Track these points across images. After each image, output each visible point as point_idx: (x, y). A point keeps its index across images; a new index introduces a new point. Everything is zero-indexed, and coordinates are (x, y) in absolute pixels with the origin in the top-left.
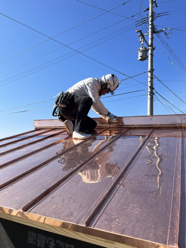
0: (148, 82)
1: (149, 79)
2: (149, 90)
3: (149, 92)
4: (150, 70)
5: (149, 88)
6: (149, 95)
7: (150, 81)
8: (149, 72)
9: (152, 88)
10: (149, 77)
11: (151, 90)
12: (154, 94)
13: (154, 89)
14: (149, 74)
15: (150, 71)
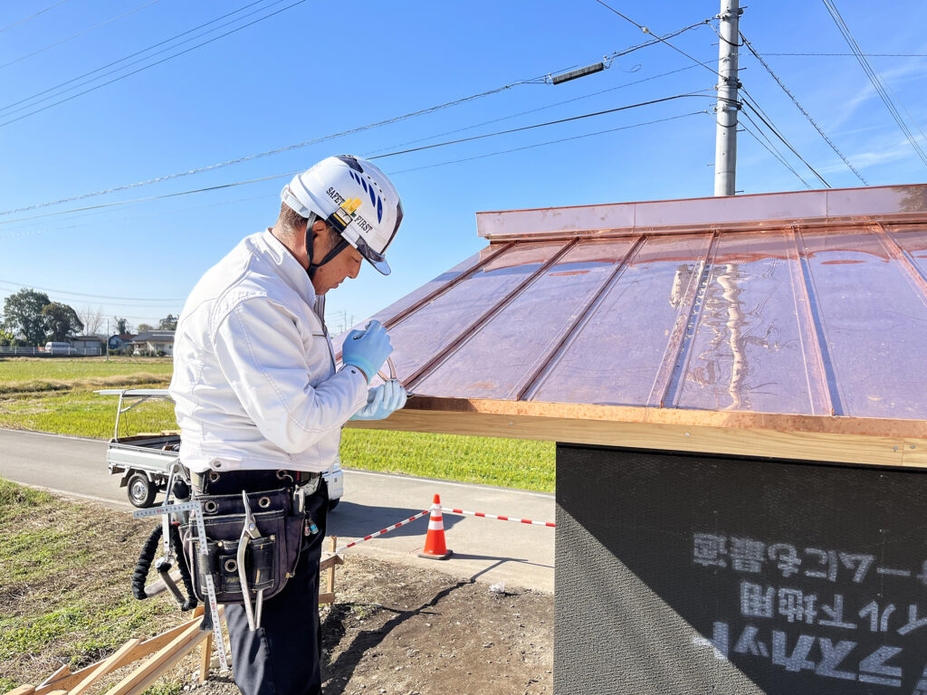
0: (718, 60)
1: (724, 49)
2: (723, 92)
3: (722, 99)
4: (729, 11)
5: (721, 83)
6: (724, 110)
7: (730, 56)
8: (725, 18)
9: (733, 83)
10: (723, 38)
11: (730, 93)
12: (739, 107)
13: (739, 86)
14: (725, 28)
15: (728, 15)
